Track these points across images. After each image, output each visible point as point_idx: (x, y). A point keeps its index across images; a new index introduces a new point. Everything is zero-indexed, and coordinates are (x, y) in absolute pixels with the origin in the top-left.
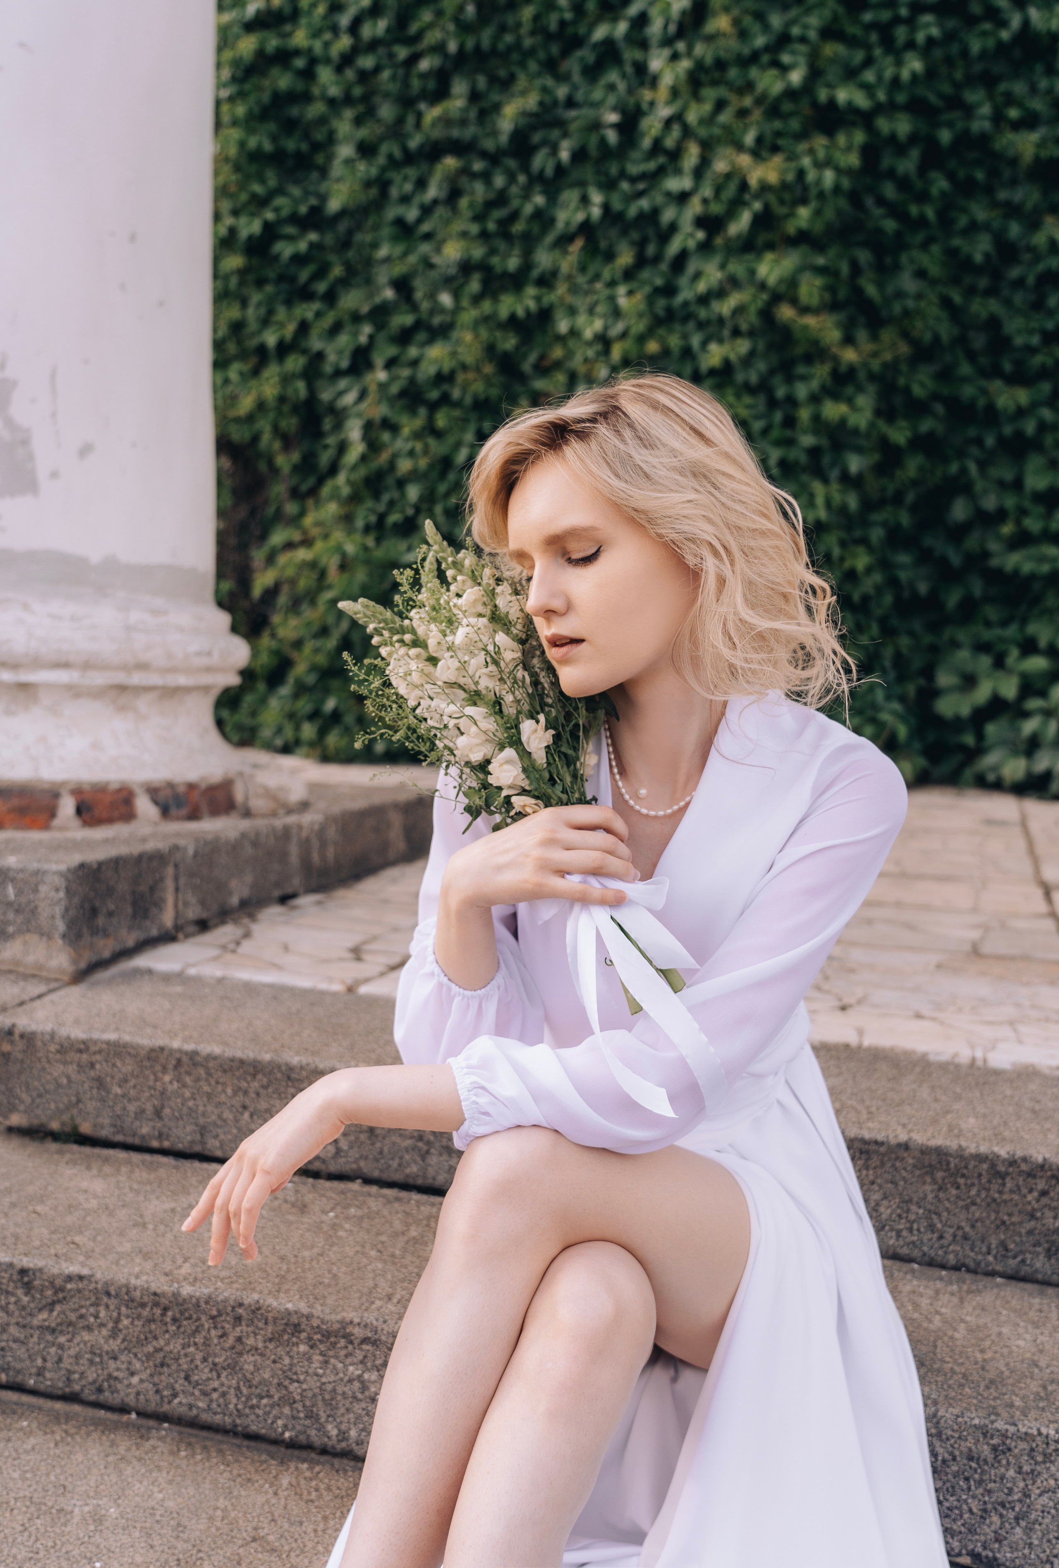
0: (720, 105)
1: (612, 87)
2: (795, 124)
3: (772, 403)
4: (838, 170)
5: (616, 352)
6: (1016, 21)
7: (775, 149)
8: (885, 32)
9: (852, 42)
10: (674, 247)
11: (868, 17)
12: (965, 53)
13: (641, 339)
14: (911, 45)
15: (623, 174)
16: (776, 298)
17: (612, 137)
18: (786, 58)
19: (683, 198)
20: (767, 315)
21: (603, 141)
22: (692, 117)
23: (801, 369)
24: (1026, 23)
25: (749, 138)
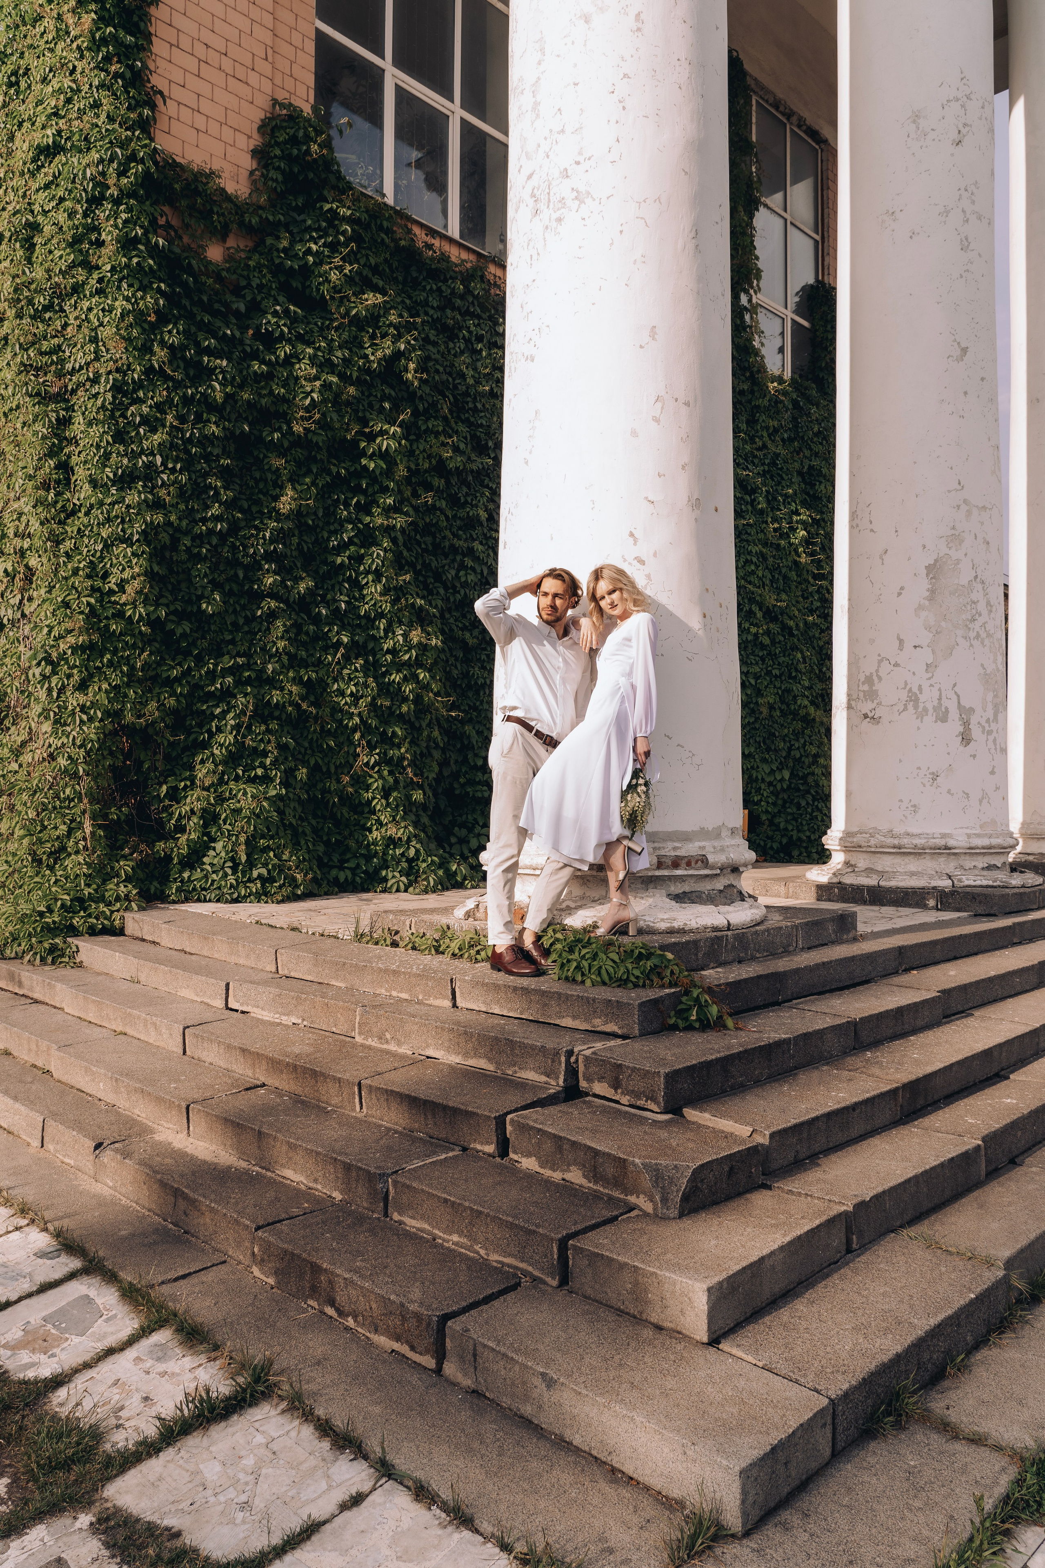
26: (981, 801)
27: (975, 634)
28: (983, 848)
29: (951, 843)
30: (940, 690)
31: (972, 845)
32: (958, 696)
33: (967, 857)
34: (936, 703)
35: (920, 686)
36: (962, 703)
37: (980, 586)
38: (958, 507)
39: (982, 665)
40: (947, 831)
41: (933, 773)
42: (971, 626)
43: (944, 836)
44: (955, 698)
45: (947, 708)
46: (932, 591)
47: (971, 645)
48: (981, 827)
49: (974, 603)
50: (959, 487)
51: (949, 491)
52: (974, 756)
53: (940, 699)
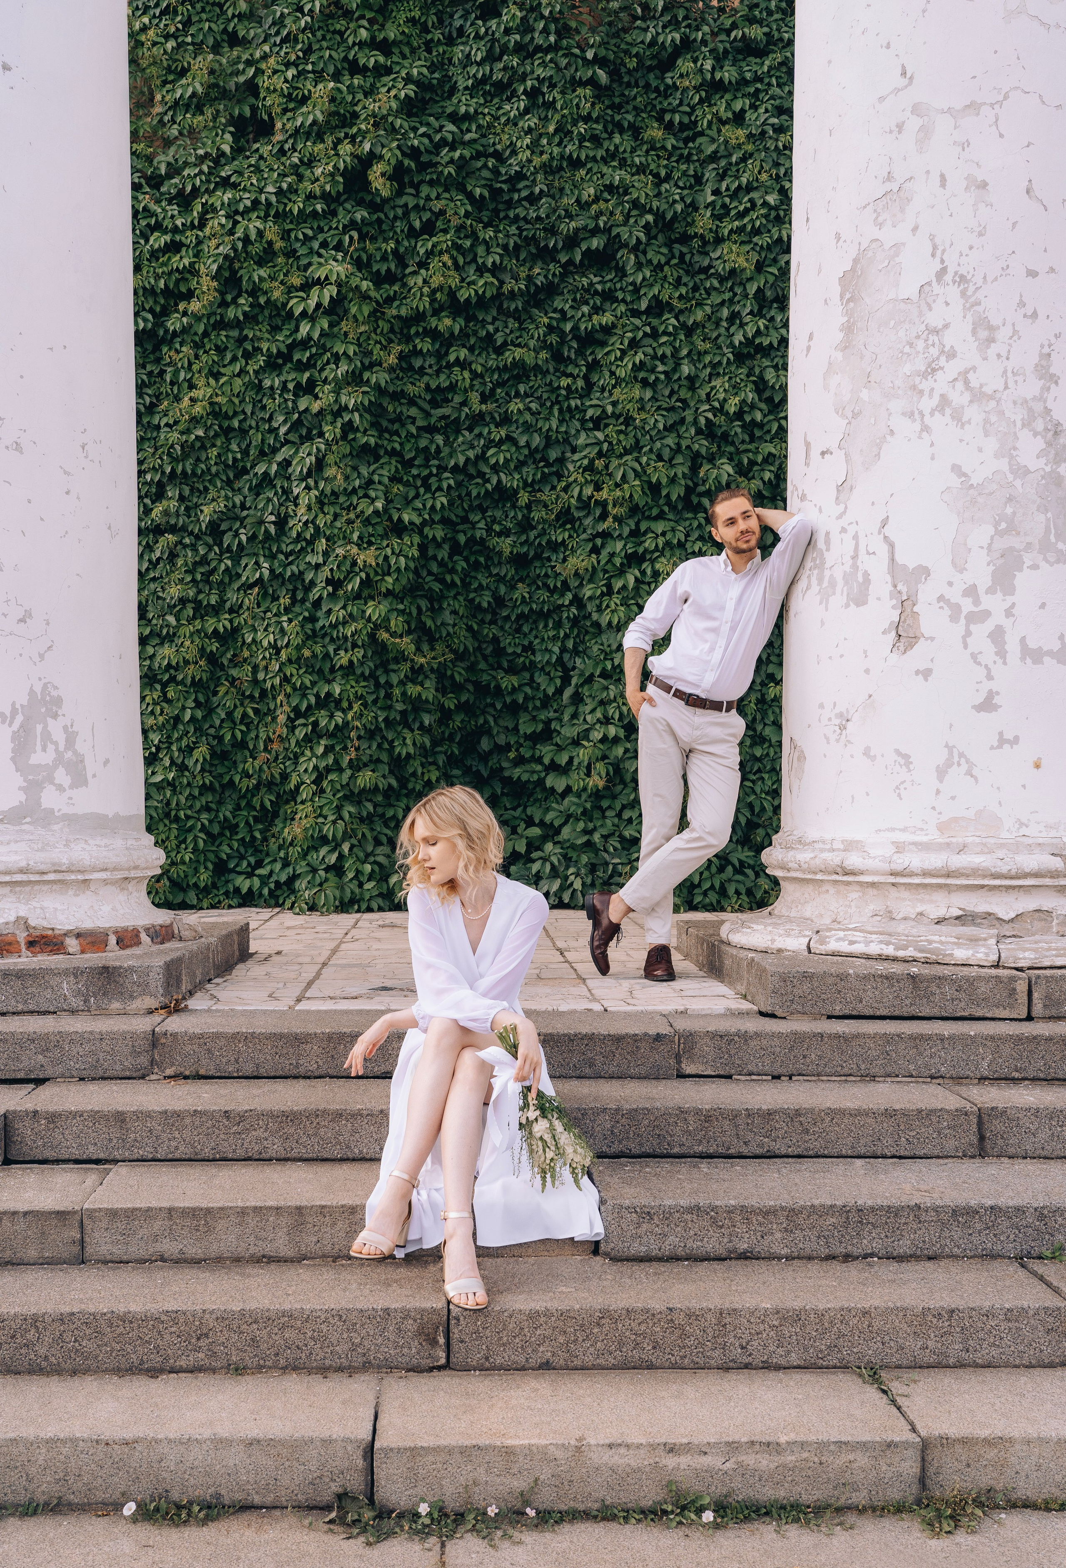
0: (336, 516)
1: (269, 500)
2: (380, 530)
3: (377, 685)
4: (406, 557)
5: (284, 655)
6: (494, 481)
7: (370, 543)
8: (425, 480)
9: (407, 484)
10: (315, 594)
11: (415, 472)
12: (469, 494)
13: (298, 648)
14: (439, 489)
15: (280, 551)
16: (377, 627)
17: (272, 529)
18: (373, 494)
19: (317, 566)
20: (372, 636)
21: (267, 531)
22: (320, 522)
23: (393, 667)
24: (499, 481)
25: (355, 536)
26: (941, 773)
27: (936, 399)
28: (925, 874)
29: (854, 860)
30: (856, 537)
31: (899, 868)
32: (892, 546)
33: (905, 894)
34: (847, 568)
35: (828, 534)
36: (900, 559)
37: (953, 292)
38: (900, 127)
39: (956, 469)
40: (858, 837)
41: (840, 715)
42: (925, 385)
43: (850, 846)
44: (883, 550)
45: (866, 574)
46: (848, 329)
47: (926, 429)
48: (942, 828)
49: (936, 331)
50: (906, 81)
51: (882, 99)
52: (926, 674)
53: (855, 557)
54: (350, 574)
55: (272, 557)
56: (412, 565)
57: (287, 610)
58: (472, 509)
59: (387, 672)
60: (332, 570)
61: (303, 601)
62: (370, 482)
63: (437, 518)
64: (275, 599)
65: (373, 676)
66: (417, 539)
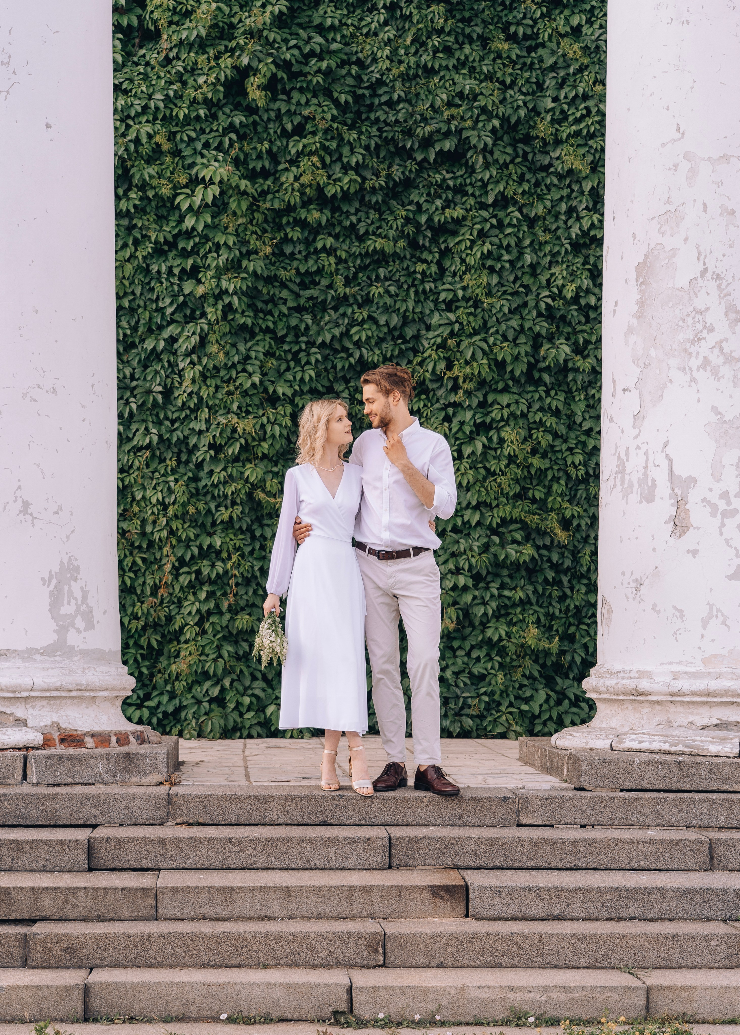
0: (217, 388)
1: (157, 372)
2: (256, 400)
3: (253, 538)
4: (280, 425)
5: (171, 511)
6: (357, 355)
7: (248, 413)
8: (295, 355)
9: (279, 358)
10: (198, 457)
11: (286, 347)
12: (334, 367)
13: (184, 505)
14: (308, 363)
15: (166, 418)
16: (254, 486)
17: (160, 398)
18: (250, 369)
19: (200, 432)
20: (250, 495)
21: (155, 399)
22: (204, 393)
23: (267, 521)
24: (361, 356)
25: (235, 407)
26: (705, 623)
27: (700, 361)
28: (693, 694)
29: (644, 685)
30: (646, 453)
31: (675, 690)
32: (671, 461)
33: (681, 709)
34: (641, 475)
35: (627, 449)
36: (676, 471)
37: (712, 285)
38: (676, 166)
39: (715, 409)
40: (648, 668)
41: (636, 581)
42: (693, 350)
43: (642, 674)
44: (665, 464)
45: (653, 480)
46: (641, 303)
47: (693, 380)
48: (705, 662)
49: (700, 312)
50: (679, 135)
51: (663, 145)
52: (694, 553)
53: (646, 468)
54: (231, 439)
55: (159, 423)
56: (285, 432)
57: (174, 471)
58: (336, 379)
59: (262, 526)
60: (214, 437)
61: (187, 462)
62: (248, 358)
63: (306, 389)
64: (162, 460)
65: (250, 530)
66: (289, 409)
